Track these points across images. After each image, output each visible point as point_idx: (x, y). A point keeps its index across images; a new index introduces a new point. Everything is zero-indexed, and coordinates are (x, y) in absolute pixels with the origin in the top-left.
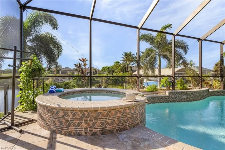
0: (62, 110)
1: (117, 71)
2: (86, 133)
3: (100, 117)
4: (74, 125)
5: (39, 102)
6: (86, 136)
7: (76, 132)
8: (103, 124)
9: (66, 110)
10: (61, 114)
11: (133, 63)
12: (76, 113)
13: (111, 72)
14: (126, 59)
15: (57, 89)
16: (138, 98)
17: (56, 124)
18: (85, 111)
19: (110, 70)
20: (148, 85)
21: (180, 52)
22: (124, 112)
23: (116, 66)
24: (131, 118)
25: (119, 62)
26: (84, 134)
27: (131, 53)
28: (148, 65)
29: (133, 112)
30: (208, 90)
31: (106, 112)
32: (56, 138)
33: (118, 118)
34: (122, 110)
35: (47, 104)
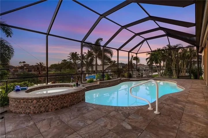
0: (36, 99)
1: (64, 67)
2: (52, 110)
4: (44, 107)
7: (46, 111)
8: (62, 103)
10: (35, 102)
11: (78, 61)
12: (46, 100)
15: (22, 88)
17: (30, 109)
19: (58, 67)
21: (108, 56)
26: (51, 110)
27: (76, 53)
31: (64, 97)
33: (70, 99)
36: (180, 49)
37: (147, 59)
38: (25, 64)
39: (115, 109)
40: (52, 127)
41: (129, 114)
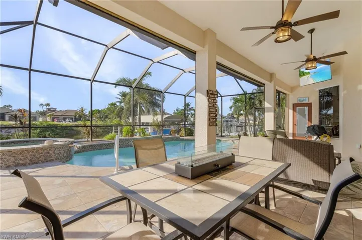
1: (112, 116)
3: (14, 155)
13: (103, 117)
14: (123, 100)
19: (101, 114)
23: (110, 110)
24: (44, 156)
25: (115, 104)
29: (46, 152)
31: (19, 152)
34: (35, 150)
38: (50, 107)
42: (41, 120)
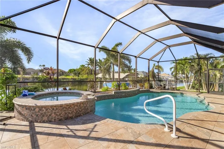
0: (38, 107)
1: (82, 73)
2: (55, 120)
3: (64, 110)
4: (47, 116)
5: (16, 103)
6: (55, 121)
7: (48, 120)
8: (66, 113)
9: (41, 107)
10: (37, 110)
12: (48, 108)
13: (77, 73)
14: (90, 63)
15: (30, 93)
16: (89, 97)
17: (33, 117)
18: (54, 107)
19: (76, 72)
20: (107, 86)
21: (126, 63)
22: (79, 106)
23: (81, 69)
24: (84, 109)
25: (84, 66)
26: (54, 121)
28: (106, 71)
29: (85, 105)
30: (139, 90)
31: (68, 106)
32: (34, 125)
33: (76, 109)
34: (79, 105)
35: (26, 104)
36: (212, 59)
37: (171, 69)
38: (45, 67)
39: (124, 126)
40: (49, 141)
41: (139, 134)
42: (40, 74)
